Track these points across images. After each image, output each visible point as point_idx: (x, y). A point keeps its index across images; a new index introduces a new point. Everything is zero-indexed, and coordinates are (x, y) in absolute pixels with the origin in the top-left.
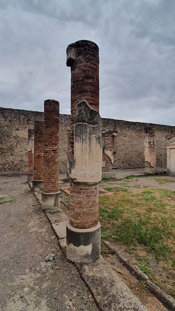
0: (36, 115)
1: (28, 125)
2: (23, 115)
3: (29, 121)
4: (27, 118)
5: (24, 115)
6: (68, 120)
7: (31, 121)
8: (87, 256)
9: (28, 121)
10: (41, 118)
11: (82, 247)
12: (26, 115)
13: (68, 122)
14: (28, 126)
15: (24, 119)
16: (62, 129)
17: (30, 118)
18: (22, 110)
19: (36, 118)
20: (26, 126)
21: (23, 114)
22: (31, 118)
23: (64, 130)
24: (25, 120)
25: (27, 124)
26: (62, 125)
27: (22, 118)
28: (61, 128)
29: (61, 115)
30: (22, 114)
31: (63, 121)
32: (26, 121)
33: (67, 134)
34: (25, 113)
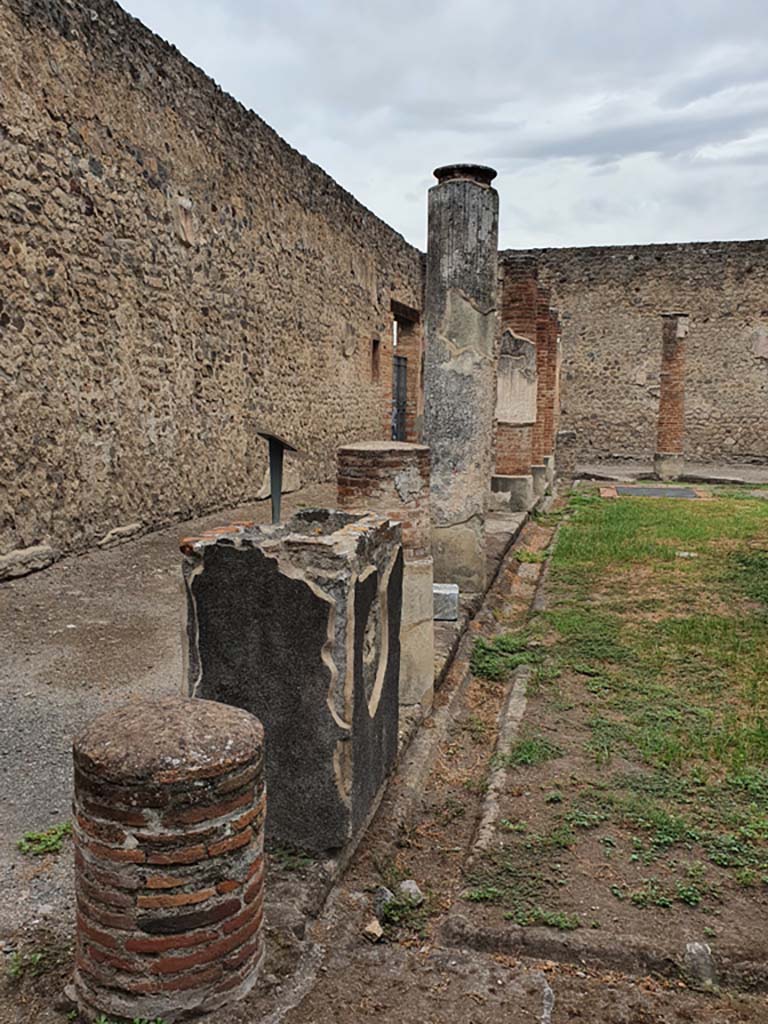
0: (587, 262)
1: (562, 297)
2: (548, 264)
3: (565, 284)
4: (558, 274)
5: (550, 267)
6: (708, 265)
7: (570, 283)
8: (504, 503)
9: (561, 285)
10: (605, 267)
11: (500, 493)
12: (555, 264)
13: (708, 273)
14: (562, 301)
15: (549, 278)
16: (681, 301)
17: (568, 273)
18: (544, 250)
19: (587, 270)
20: (555, 300)
21: (548, 261)
22: (572, 271)
23: (689, 302)
24: (553, 281)
25: (558, 293)
26: (682, 287)
27: (545, 276)
28: (679, 298)
29: (680, 249)
30: (544, 264)
31: (687, 272)
32: (555, 286)
33: (699, 316)
34: (554, 259)
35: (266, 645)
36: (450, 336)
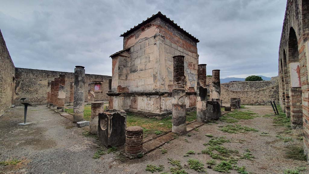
1: (48, 78)
17: (49, 74)
21: (45, 72)
24: (46, 75)
35: (119, 123)
36: (80, 87)
